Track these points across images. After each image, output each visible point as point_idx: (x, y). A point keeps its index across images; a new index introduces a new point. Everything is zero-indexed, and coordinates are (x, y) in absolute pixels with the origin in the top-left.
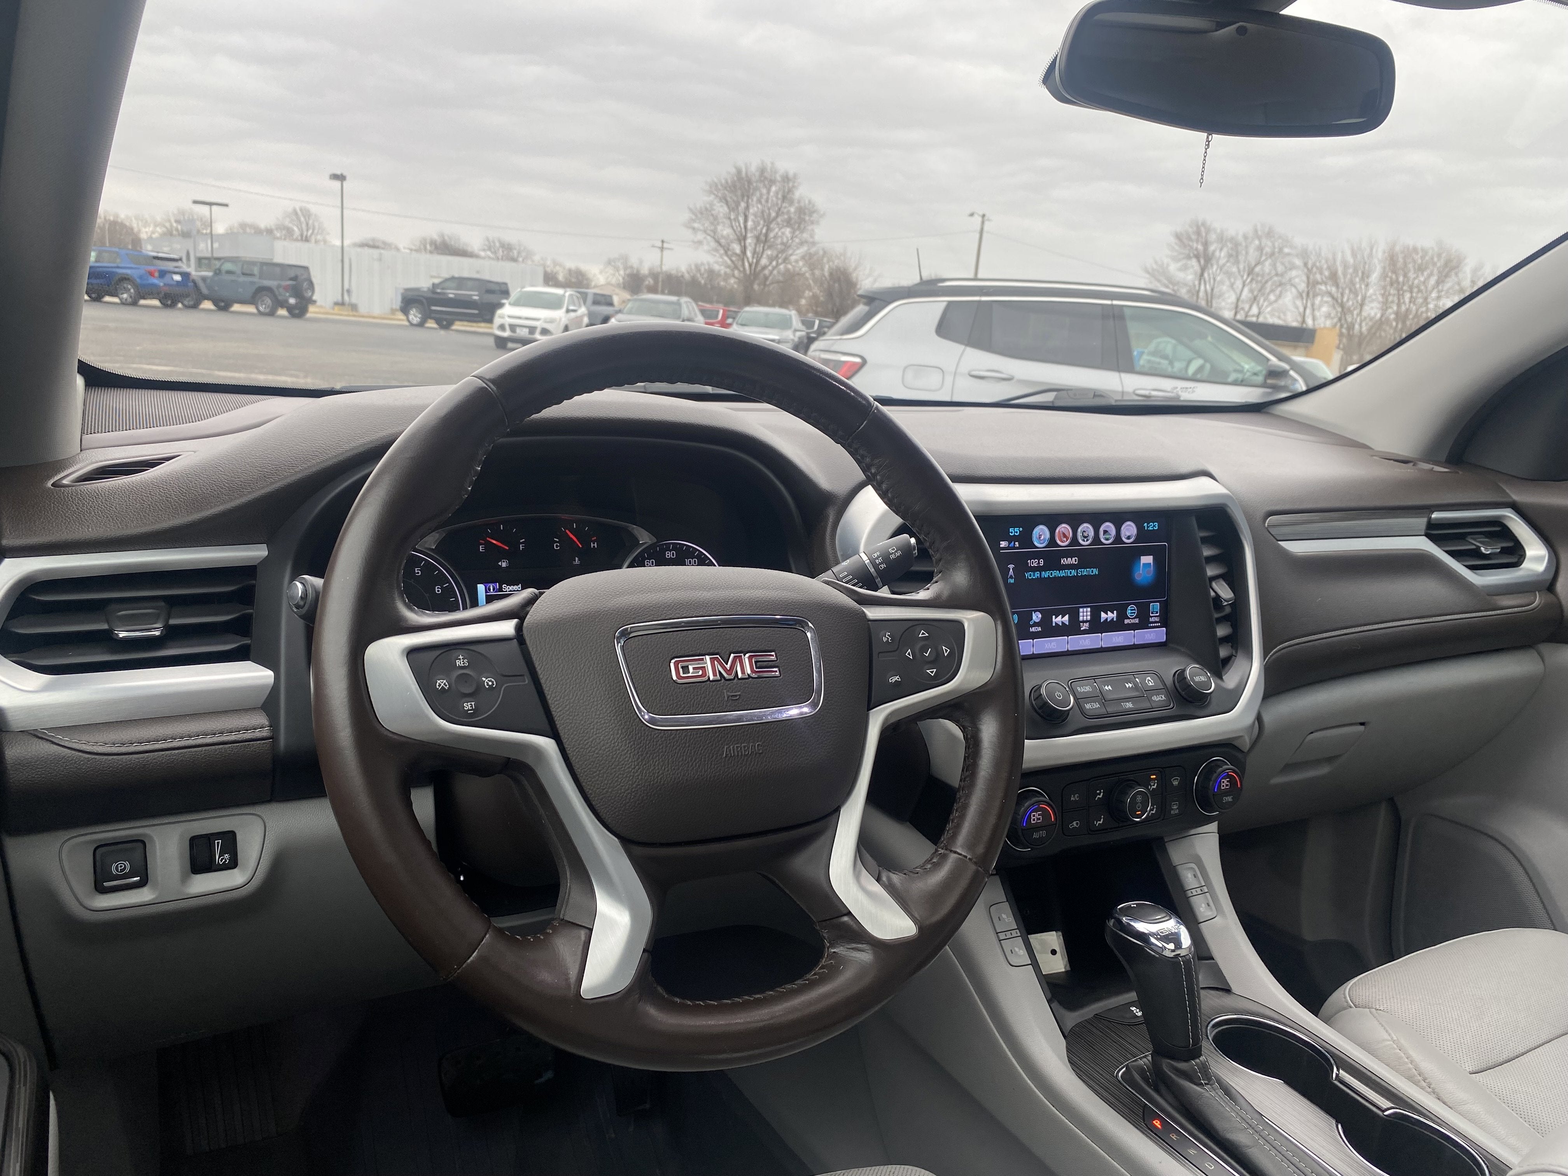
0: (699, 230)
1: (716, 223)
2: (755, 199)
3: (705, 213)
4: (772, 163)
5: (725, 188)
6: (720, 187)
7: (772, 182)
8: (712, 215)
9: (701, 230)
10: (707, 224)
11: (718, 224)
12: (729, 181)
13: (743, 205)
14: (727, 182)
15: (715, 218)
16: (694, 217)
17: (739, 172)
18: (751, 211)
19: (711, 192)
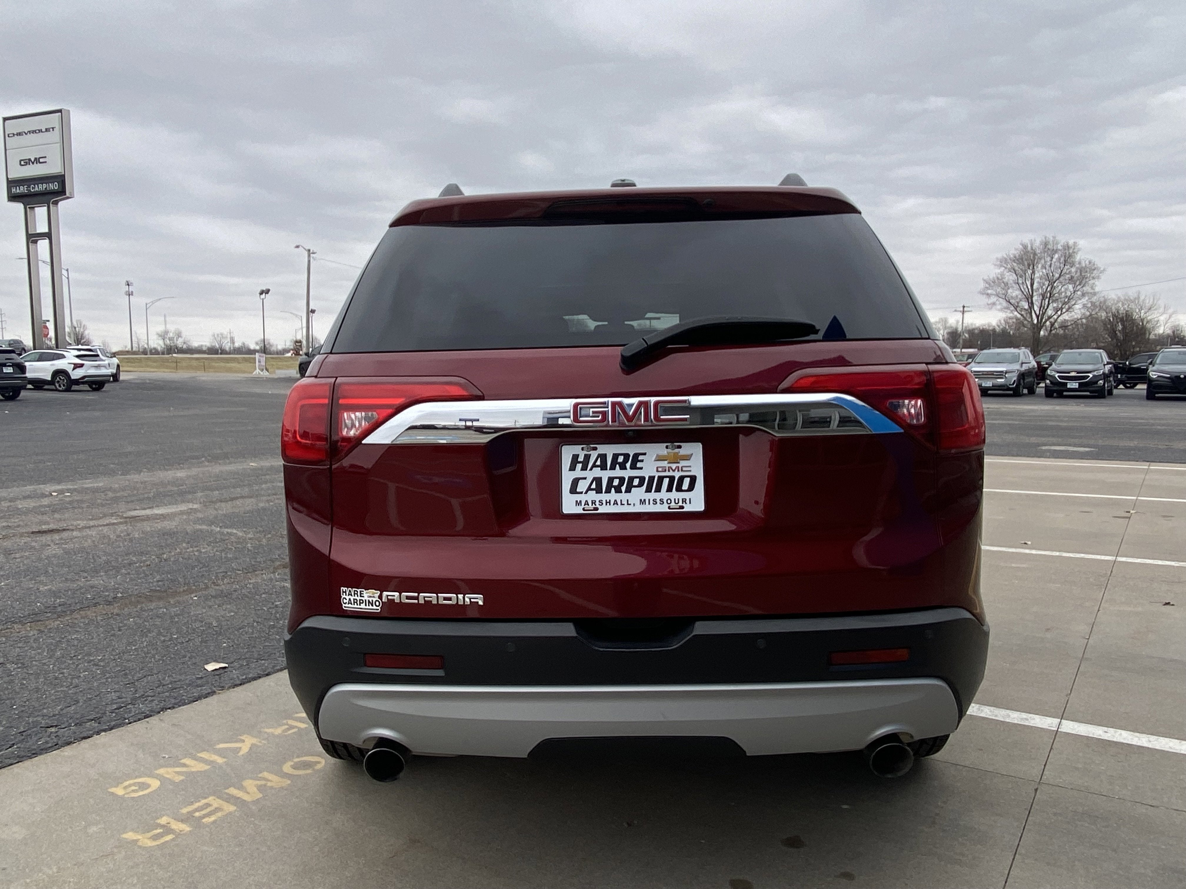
0: (992, 294)
1: (1006, 288)
2: (1040, 266)
3: (998, 282)
4: (1054, 237)
5: (1014, 261)
6: (1009, 261)
7: (1056, 251)
8: (1003, 282)
9: (993, 295)
10: (999, 290)
11: (1008, 289)
12: (1017, 255)
13: (1030, 272)
14: (1015, 257)
15: (1006, 284)
16: (987, 286)
17: (1025, 247)
18: (1037, 275)
19: (1001, 266)
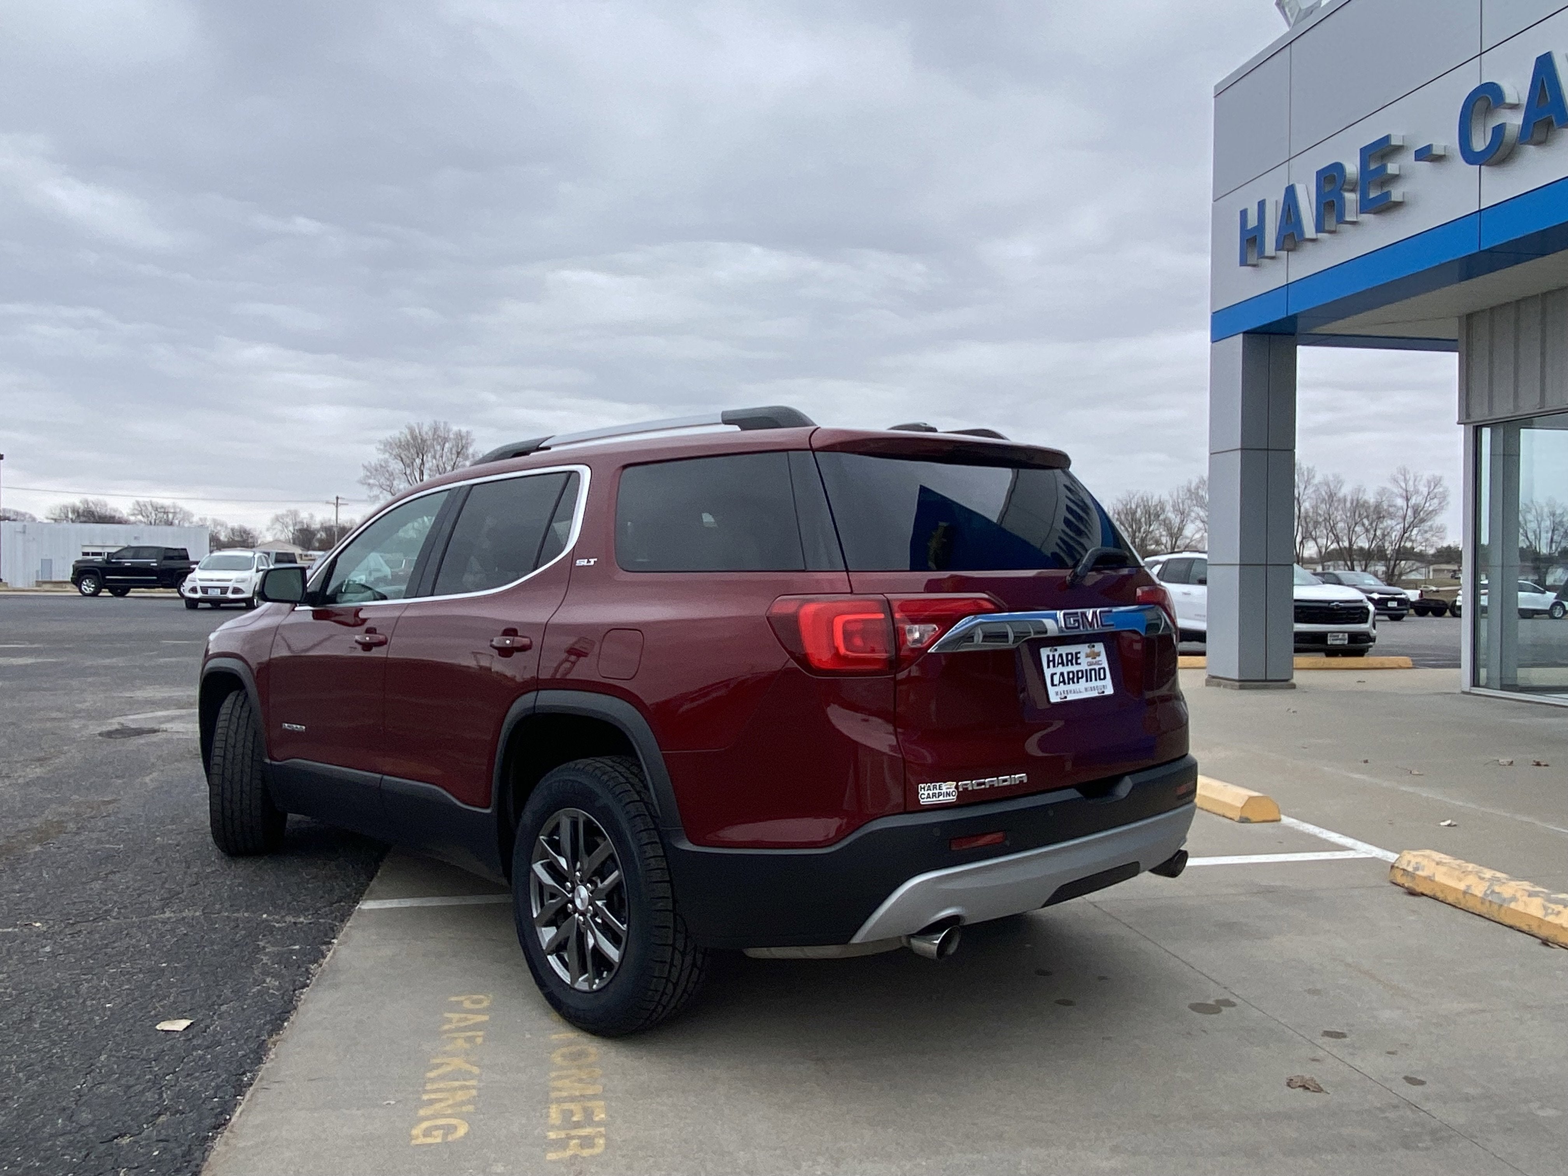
0: (374, 485)
1: (391, 478)
2: (430, 455)
3: (380, 469)
4: (445, 423)
5: (399, 447)
6: (394, 445)
7: (446, 440)
8: (388, 471)
9: (376, 485)
10: (382, 480)
11: (394, 479)
12: (402, 440)
13: (418, 461)
14: (400, 442)
15: (391, 474)
16: (368, 474)
17: (412, 431)
18: (427, 466)
19: (385, 451)
